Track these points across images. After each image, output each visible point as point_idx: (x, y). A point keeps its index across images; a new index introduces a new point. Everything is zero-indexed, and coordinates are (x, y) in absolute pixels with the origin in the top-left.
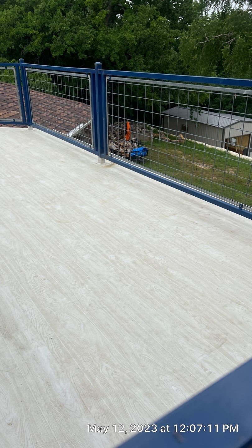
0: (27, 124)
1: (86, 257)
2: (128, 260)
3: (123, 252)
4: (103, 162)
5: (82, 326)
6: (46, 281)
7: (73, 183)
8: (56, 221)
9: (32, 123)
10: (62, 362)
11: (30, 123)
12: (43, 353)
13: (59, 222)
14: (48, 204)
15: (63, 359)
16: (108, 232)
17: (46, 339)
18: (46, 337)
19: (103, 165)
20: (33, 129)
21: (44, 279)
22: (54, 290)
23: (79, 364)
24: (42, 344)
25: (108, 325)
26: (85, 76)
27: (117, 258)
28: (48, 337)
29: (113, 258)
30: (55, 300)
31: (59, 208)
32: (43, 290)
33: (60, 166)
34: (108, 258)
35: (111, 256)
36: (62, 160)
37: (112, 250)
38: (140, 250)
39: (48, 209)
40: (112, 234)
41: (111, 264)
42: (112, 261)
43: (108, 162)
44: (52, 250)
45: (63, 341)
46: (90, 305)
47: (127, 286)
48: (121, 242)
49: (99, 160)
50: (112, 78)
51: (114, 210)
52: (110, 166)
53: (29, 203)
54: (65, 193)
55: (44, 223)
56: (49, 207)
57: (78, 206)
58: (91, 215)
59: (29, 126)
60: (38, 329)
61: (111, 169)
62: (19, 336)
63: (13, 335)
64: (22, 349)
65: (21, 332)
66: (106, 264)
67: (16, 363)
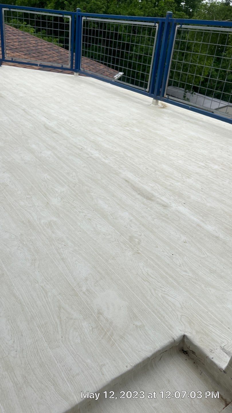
0: (73, 71)
1: (180, 162)
2: (216, 167)
3: (209, 162)
4: (156, 104)
5: (204, 199)
6: (158, 173)
7: (138, 115)
8: (140, 138)
9: (80, 70)
11: (77, 70)
12: (183, 210)
13: (143, 139)
15: (202, 215)
16: (189, 149)
17: (180, 203)
19: (157, 106)
20: (80, 76)
21: (155, 171)
22: (167, 178)
23: (216, 218)
24: (179, 206)
25: (224, 201)
26: (153, 24)
29: (204, 165)
30: (173, 184)
31: (136, 130)
32: (158, 177)
34: (199, 164)
35: (201, 163)
37: (199, 160)
38: (223, 162)
39: (128, 130)
40: (193, 150)
41: (204, 168)
42: (204, 166)
44: (149, 155)
45: (194, 206)
46: (202, 189)
48: (204, 156)
49: (153, 102)
50: (183, 26)
51: (185, 136)
55: (131, 138)
57: (153, 131)
58: (168, 137)
59: (76, 72)
60: (170, 197)
62: (158, 200)
63: (152, 199)
64: (165, 206)
65: (158, 198)
66: (200, 167)
67: (166, 213)
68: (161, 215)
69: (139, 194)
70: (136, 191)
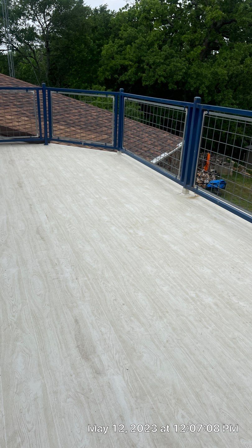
0: (116, 149)
1: (165, 289)
2: (209, 300)
3: (204, 290)
4: (187, 193)
5: (158, 363)
6: (125, 308)
7: (156, 210)
8: (137, 246)
9: (122, 148)
10: (136, 397)
11: (120, 148)
12: (118, 382)
13: (140, 247)
14: (131, 228)
15: (138, 394)
16: (189, 267)
17: (121, 369)
18: (122, 367)
19: (187, 196)
20: (122, 154)
21: (123, 304)
22: (132, 318)
23: (154, 404)
24: (118, 373)
25: (186, 367)
26: (182, 109)
27: (198, 296)
28: (123, 366)
29: (194, 295)
30: (133, 328)
31: (141, 233)
32: (121, 316)
33: (144, 192)
34: (188, 294)
35: (192, 292)
36: (147, 187)
37: (192, 286)
38: (223, 292)
39: (130, 233)
40: (193, 269)
41: (191, 301)
42: (192, 298)
43: (192, 193)
44: (132, 276)
45: (138, 375)
46: (167, 341)
47: (208, 328)
48: (203, 279)
49: (183, 191)
50: (210, 113)
51: (196, 244)
52: (194, 197)
53: (113, 224)
54: (147, 219)
55: (126, 247)
56: (131, 231)
57: (160, 234)
58: (172, 246)
59: (119, 150)
60: (114, 356)
61: (194, 201)
62: (96, 359)
63: (90, 357)
64: (98, 373)
65: (98, 356)
66: (186, 300)
67: (91, 387)
68: (83, 389)
69: (78, 347)
70: (77, 341)
